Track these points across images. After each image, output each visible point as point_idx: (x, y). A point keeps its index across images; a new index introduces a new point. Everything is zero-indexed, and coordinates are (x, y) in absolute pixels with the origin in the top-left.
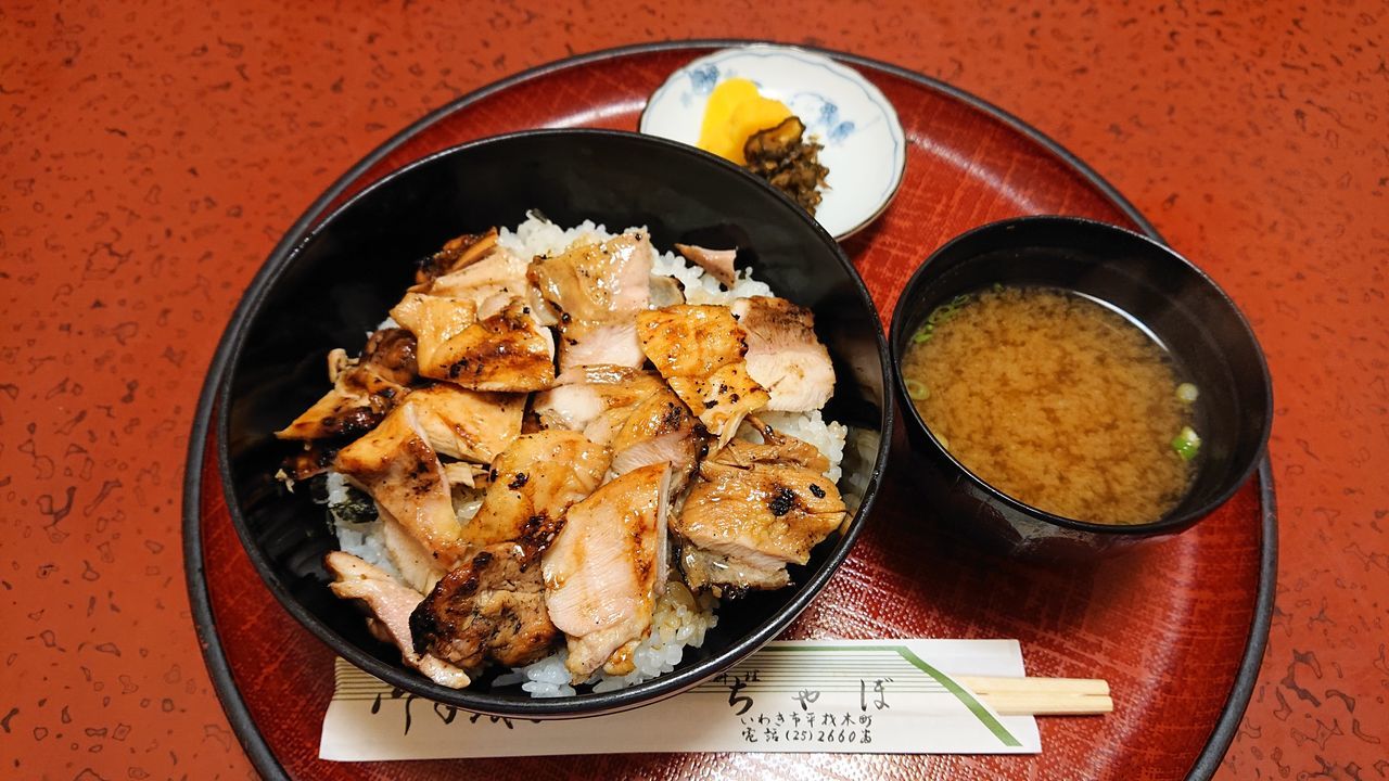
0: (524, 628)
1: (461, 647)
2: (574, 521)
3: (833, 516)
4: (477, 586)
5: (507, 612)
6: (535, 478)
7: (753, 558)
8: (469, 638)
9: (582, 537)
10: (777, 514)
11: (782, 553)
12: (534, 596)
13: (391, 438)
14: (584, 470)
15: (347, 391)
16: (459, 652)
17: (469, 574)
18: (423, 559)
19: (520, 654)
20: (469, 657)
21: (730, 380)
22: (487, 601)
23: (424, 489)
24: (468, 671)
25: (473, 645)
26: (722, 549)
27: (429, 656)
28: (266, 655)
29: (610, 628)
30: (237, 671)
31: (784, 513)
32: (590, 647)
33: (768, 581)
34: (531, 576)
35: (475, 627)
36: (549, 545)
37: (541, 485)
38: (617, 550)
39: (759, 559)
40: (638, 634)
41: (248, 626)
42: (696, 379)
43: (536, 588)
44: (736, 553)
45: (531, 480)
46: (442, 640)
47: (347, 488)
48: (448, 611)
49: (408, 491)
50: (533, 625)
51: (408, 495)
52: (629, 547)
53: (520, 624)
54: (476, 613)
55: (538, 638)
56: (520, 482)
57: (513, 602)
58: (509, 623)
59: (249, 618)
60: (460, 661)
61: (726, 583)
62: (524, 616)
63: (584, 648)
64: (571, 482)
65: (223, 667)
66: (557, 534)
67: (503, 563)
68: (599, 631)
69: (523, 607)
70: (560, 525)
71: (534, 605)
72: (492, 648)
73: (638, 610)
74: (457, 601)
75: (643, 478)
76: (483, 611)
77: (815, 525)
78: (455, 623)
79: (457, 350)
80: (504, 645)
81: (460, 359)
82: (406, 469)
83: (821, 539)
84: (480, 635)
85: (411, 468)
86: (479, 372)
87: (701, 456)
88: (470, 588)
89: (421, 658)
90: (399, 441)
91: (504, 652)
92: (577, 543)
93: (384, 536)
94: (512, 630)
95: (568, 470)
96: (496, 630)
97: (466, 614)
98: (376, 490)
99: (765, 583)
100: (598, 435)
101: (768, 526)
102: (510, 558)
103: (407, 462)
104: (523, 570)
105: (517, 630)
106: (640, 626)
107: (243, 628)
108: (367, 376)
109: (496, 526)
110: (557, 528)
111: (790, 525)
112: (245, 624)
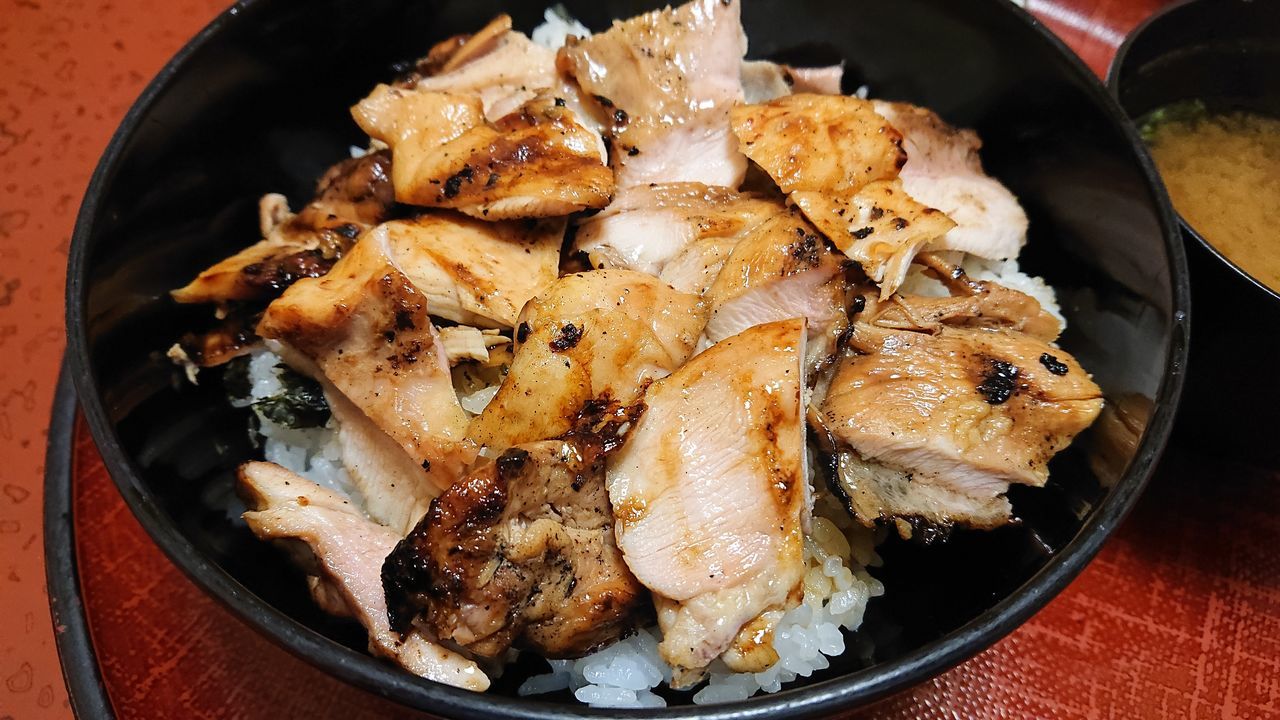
0: (582, 587)
1: (475, 619)
2: (657, 410)
3: (1085, 404)
4: (502, 510)
5: (553, 556)
6: (592, 333)
7: (954, 475)
8: (489, 602)
9: (674, 432)
10: (993, 401)
11: (1005, 466)
12: (595, 533)
13: (352, 277)
14: (666, 330)
15: (285, 239)
16: (471, 628)
17: (489, 486)
18: (404, 481)
19: (577, 633)
20: (488, 638)
21: (883, 202)
22: (520, 536)
23: (407, 359)
24: (484, 665)
25: (496, 615)
26: (904, 459)
27: (416, 637)
28: (158, 647)
29: (732, 586)
30: (108, 669)
31: (1005, 399)
32: (703, 620)
33: (980, 515)
34: (589, 498)
35: (499, 583)
36: (622, 442)
37: (602, 346)
38: (736, 453)
39: (966, 477)
40: (781, 596)
41: (134, 602)
42: (837, 195)
43: (597, 520)
44: (927, 466)
45: (586, 339)
46: (440, 605)
47: (281, 371)
48: (453, 551)
49: (379, 363)
50: (599, 582)
51: (379, 370)
52: (756, 447)
53: (574, 580)
54: (502, 556)
55: (607, 603)
56: (569, 340)
57: (563, 540)
58: (556, 576)
59: (138, 591)
60: (472, 645)
61: (917, 516)
62: (581, 566)
63: (691, 621)
64: (649, 349)
65: (87, 663)
66: (633, 424)
67: (544, 472)
68: (715, 592)
69: (578, 550)
70: (637, 412)
71: (595, 548)
72: (527, 621)
73: (780, 557)
74: (468, 534)
75: (768, 338)
76: (513, 553)
77: (1055, 420)
78: (465, 574)
79: (457, 156)
80: (548, 616)
81: (459, 168)
82: (376, 325)
83: (1063, 443)
84: (507, 596)
85: (384, 321)
86: (491, 183)
87: (854, 311)
88: (491, 512)
89: (403, 640)
90: (365, 278)
91: (547, 630)
92: (666, 442)
93: (340, 445)
94: (562, 589)
95: (642, 327)
96: (535, 590)
97: (482, 557)
98: (326, 366)
99: (977, 518)
100: (685, 279)
101: (980, 421)
102: (555, 465)
103: (379, 314)
104: (576, 487)
105: (571, 589)
106: (783, 584)
107: (127, 605)
108: (315, 215)
109: (529, 414)
110: (631, 416)
111: (1016, 420)
112: (129, 599)
